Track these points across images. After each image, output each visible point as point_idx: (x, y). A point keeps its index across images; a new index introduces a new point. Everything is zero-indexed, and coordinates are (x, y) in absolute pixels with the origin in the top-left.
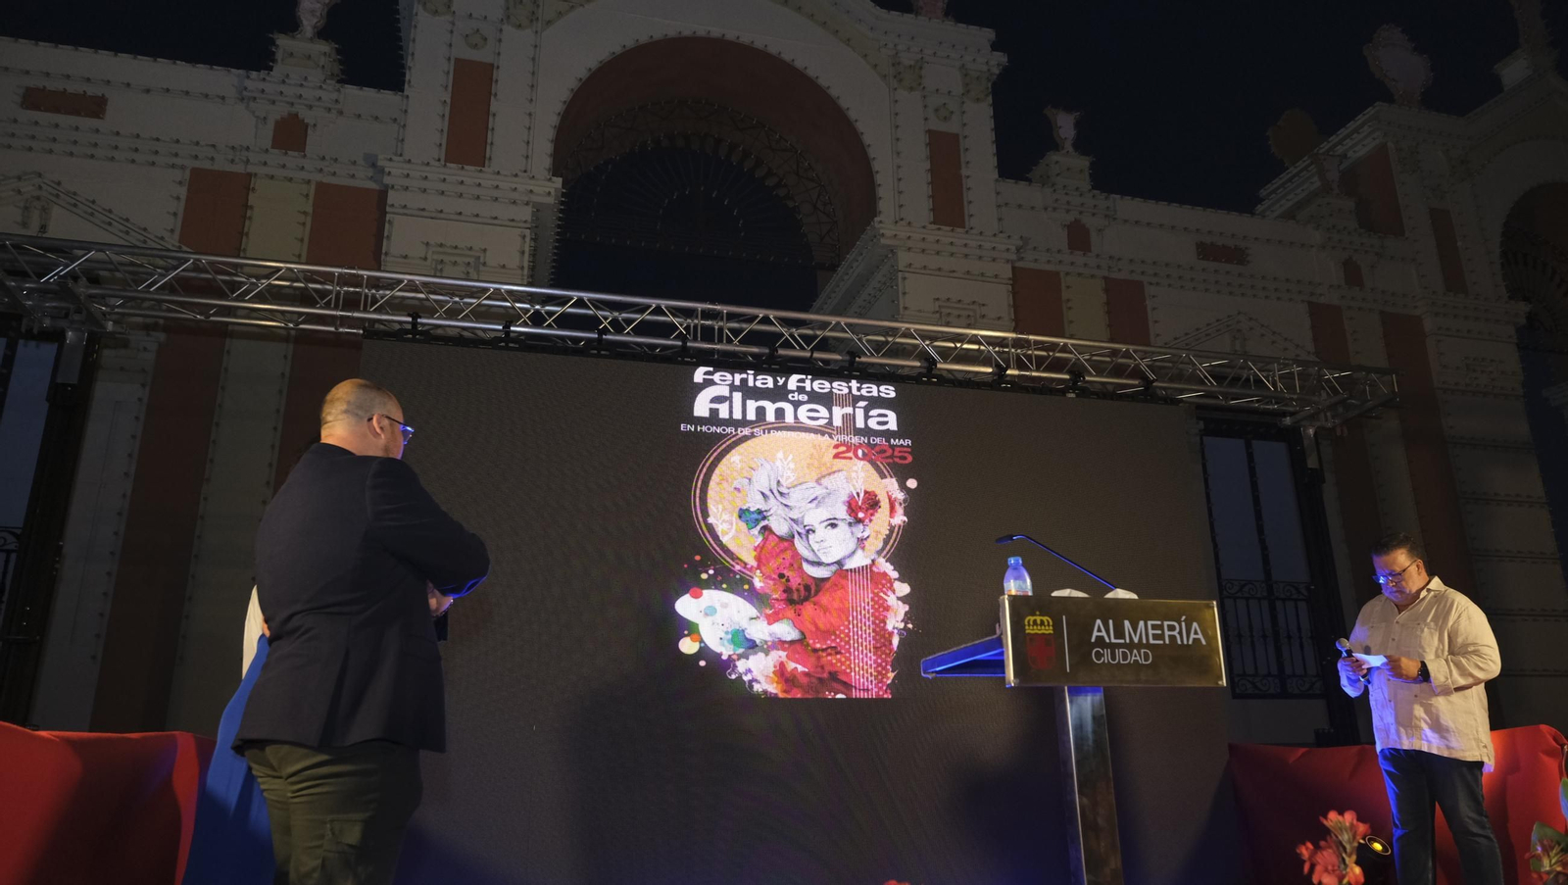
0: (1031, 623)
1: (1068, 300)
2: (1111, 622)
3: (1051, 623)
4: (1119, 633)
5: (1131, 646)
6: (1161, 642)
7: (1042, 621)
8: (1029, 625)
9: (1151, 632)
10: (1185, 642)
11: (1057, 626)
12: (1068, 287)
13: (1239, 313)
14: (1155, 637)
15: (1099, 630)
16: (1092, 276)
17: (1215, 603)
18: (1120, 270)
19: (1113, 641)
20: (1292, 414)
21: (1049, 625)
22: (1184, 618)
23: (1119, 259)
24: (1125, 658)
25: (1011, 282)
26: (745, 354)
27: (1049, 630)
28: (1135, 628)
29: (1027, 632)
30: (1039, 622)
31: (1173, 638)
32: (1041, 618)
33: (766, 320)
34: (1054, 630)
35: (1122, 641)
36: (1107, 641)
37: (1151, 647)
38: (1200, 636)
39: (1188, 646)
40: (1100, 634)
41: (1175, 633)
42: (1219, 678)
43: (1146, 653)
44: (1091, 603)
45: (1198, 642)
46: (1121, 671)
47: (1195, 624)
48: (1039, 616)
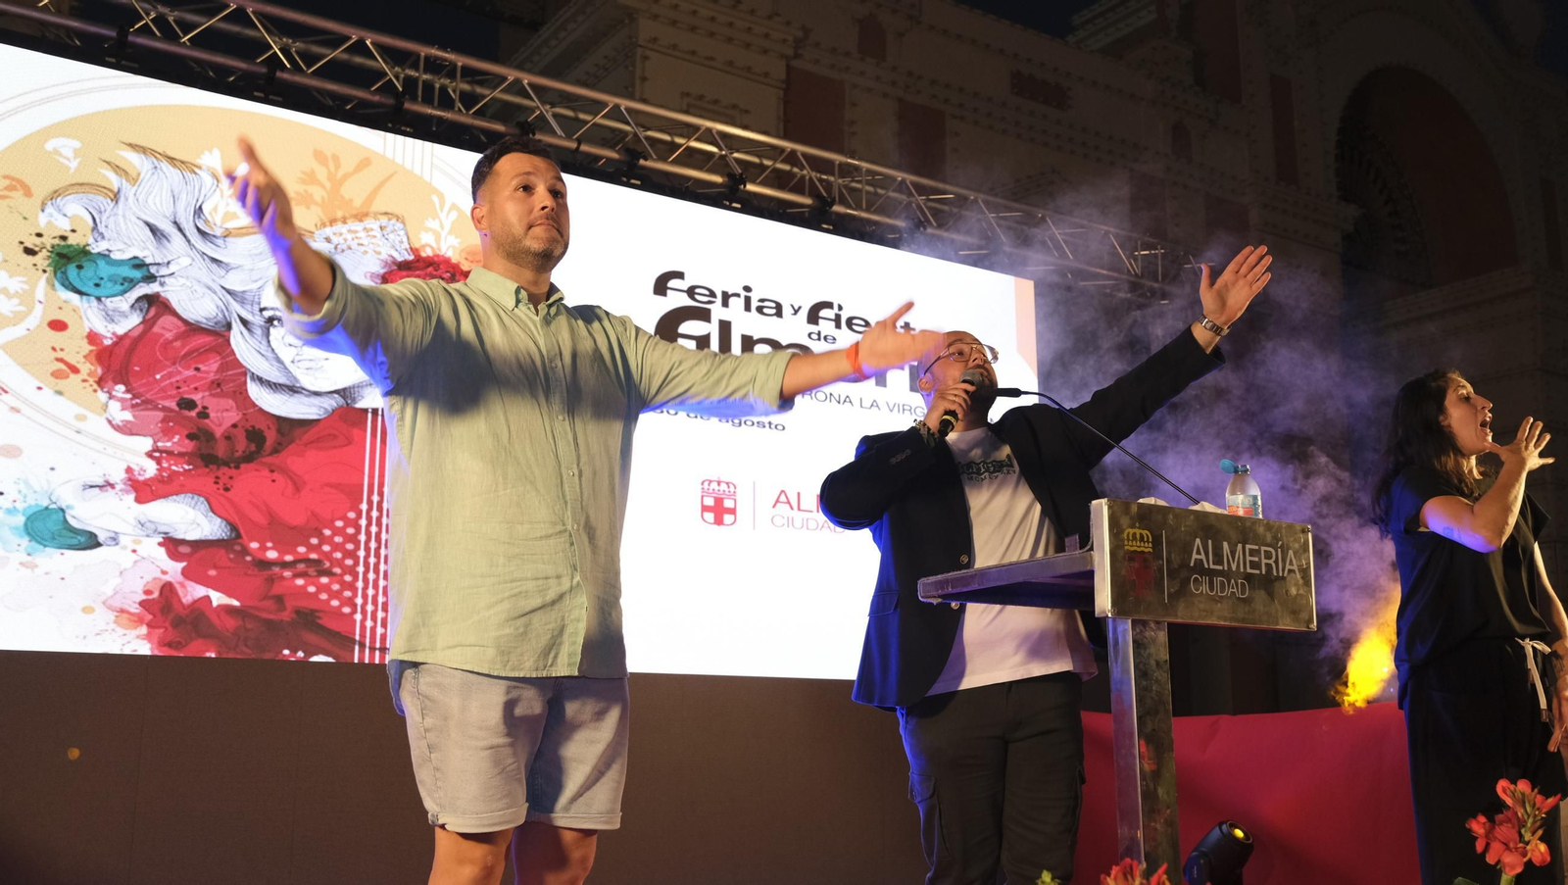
0: (1131, 537)
1: (852, 123)
2: (1210, 542)
3: (1151, 539)
4: (1218, 560)
5: (1227, 574)
6: (1258, 572)
7: (1141, 536)
8: (1128, 540)
9: (1248, 558)
10: (1281, 574)
11: (1157, 542)
12: (853, 104)
13: (1053, 171)
14: (1255, 565)
15: (1198, 553)
16: (885, 95)
17: (1309, 527)
18: (919, 92)
19: (1212, 566)
21: (1148, 541)
22: (1280, 544)
23: (920, 77)
24: (1222, 590)
25: (784, 86)
27: (1148, 548)
28: (1233, 553)
29: (1127, 548)
30: (1138, 536)
31: (1268, 566)
32: (1141, 531)
33: (517, 87)
34: (1153, 548)
35: (1220, 568)
36: (1206, 566)
37: (1248, 577)
38: (1295, 568)
39: (1283, 578)
40: (1198, 557)
41: (1271, 562)
42: (1310, 620)
43: (1243, 584)
44: (1192, 517)
45: (1292, 575)
46: (1219, 605)
47: (1291, 552)
48: (1139, 528)
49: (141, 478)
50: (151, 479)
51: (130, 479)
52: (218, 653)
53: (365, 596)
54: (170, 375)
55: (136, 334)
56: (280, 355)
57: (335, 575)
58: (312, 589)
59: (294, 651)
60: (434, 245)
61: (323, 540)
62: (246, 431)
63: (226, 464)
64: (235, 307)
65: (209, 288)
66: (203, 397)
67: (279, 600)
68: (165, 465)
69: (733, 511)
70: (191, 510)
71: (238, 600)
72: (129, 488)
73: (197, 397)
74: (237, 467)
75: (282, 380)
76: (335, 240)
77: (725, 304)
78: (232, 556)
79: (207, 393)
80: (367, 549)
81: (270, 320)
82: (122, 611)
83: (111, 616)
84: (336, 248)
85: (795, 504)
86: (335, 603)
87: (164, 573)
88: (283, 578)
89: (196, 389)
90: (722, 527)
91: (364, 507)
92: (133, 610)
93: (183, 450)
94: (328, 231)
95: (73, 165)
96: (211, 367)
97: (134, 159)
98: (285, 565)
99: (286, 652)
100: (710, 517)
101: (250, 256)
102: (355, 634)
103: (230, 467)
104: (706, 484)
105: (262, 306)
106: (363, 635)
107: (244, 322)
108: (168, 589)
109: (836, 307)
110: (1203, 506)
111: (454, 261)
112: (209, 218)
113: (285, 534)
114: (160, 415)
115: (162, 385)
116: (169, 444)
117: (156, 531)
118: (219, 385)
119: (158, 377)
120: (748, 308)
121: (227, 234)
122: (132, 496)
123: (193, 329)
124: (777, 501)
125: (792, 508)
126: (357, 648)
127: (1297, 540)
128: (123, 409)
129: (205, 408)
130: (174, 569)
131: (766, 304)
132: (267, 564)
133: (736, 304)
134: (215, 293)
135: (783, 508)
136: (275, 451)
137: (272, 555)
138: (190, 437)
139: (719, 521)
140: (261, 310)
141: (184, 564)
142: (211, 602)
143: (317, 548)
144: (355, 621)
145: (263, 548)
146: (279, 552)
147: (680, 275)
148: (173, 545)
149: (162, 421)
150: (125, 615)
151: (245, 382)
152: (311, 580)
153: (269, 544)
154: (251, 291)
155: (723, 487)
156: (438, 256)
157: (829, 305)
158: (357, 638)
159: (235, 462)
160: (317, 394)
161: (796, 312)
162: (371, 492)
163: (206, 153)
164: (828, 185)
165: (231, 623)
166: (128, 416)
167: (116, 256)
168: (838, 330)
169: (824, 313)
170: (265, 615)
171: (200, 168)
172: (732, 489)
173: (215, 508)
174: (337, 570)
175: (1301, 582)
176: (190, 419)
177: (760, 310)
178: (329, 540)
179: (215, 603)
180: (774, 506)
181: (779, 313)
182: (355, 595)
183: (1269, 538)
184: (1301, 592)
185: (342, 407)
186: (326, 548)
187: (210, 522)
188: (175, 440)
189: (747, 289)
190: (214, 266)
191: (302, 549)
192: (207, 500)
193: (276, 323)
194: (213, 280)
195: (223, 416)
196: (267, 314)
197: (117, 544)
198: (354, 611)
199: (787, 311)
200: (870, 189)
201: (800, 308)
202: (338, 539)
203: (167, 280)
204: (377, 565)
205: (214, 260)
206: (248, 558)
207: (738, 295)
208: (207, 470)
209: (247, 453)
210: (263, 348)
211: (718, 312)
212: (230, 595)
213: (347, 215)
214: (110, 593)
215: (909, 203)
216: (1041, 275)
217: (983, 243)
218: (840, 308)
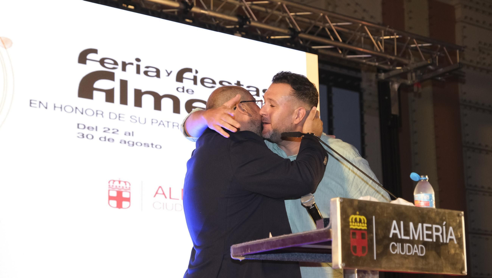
0: (354, 220)
2: (402, 223)
3: (366, 221)
4: (407, 233)
5: (412, 242)
7: (360, 219)
8: (352, 222)
9: (425, 232)
10: (445, 241)
11: (369, 223)
14: (429, 236)
15: (395, 229)
17: (463, 213)
19: (403, 237)
20: (385, 71)
21: (364, 223)
22: (444, 223)
24: (409, 251)
27: (364, 227)
28: (416, 229)
29: (351, 227)
30: (358, 220)
31: (437, 237)
32: (360, 217)
34: (367, 227)
35: (408, 238)
36: (399, 237)
37: (425, 243)
38: (453, 237)
39: (446, 244)
40: (395, 232)
41: (439, 234)
42: (463, 269)
43: (422, 248)
44: (391, 208)
45: (452, 242)
46: (407, 261)
47: (451, 229)
48: (359, 215)
69: (128, 200)
77: (124, 69)
85: (167, 195)
90: (121, 209)
100: (114, 203)
104: (112, 182)
109: (194, 71)
110: (399, 201)
120: (138, 72)
124: (157, 193)
125: (166, 197)
127: (455, 221)
131: (150, 69)
133: (131, 69)
135: (160, 197)
139: (119, 206)
147: (95, 51)
155: (122, 184)
157: (190, 70)
161: (169, 74)
168: (195, 86)
169: (186, 75)
175: (457, 246)
177: (146, 73)
180: (155, 196)
181: (158, 75)
183: (438, 220)
184: (458, 252)
189: (138, 60)
199: (163, 74)
201: (171, 72)
207: (132, 64)
211: (119, 74)
215: (240, 7)
216: (323, 52)
217: (286, 31)
218: (197, 72)
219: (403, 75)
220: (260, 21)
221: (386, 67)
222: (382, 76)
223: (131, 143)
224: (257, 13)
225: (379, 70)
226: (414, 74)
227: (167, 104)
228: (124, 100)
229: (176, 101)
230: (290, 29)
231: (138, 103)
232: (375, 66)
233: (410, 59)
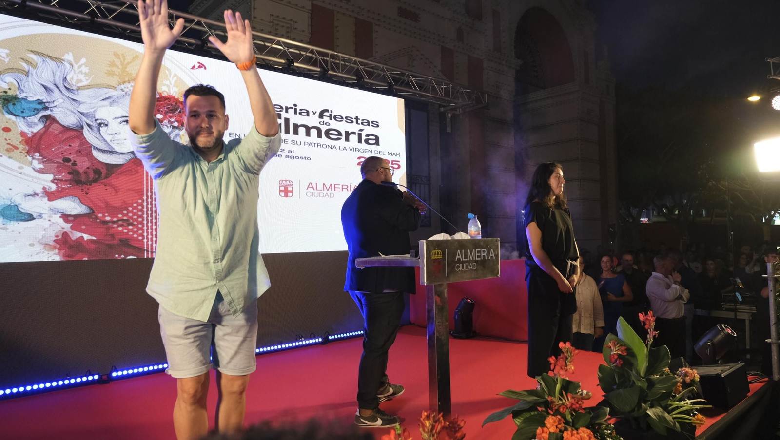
1: (338, 27)
2: (463, 251)
4: (466, 257)
5: (469, 262)
6: (480, 259)
7: (438, 252)
8: (433, 255)
9: (477, 254)
10: (488, 258)
11: (444, 254)
12: (338, 20)
13: (413, 47)
14: (479, 257)
15: (459, 255)
16: (350, 16)
17: (499, 239)
18: (363, 15)
19: (464, 260)
21: (440, 254)
22: (488, 247)
23: (363, 9)
24: (467, 268)
25: (310, 12)
26: (185, 42)
28: (471, 253)
29: (433, 258)
31: (484, 256)
33: (199, 23)
34: (442, 256)
35: (466, 260)
36: (461, 260)
37: (476, 262)
38: (493, 255)
39: (489, 260)
40: (459, 257)
41: (485, 254)
42: (498, 273)
43: (474, 265)
44: (457, 242)
45: (492, 258)
46: (465, 274)
47: (492, 250)
48: (437, 250)
49: (50, 191)
50: (54, 191)
51: (45, 192)
52: (88, 258)
53: (147, 232)
54: (58, 149)
55: (42, 131)
56: (105, 139)
57: (135, 225)
58: (125, 231)
59: (120, 255)
60: (167, 91)
61: (129, 212)
62: (93, 170)
63: (86, 184)
64: (84, 119)
65: (72, 112)
66: (73, 157)
67: (112, 236)
68: (60, 185)
69: (291, 192)
70: (72, 203)
71: (95, 237)
72: (44, 195)
73: (71, 157)
74: (90, 185)
75: (107, 149)
76: (126, 90)
77: (287, 111)
78: (91, 220)
79: (75, 155)
80: (147, 214)
81: (100, 124)
82: (46, 244)
83: (42, 247)
84: (126, 93)
85: (315, 188)
86: (135, 236)
87: (63, 228)
88: (114, 227)
89: (70, 154)
90: (288, 198)
91: (145, 198)
92: (51, 244)
93: (67, 179)
94: (122, 86)
95: (7, 60)
96: (76, 144)
97: (34, 57)
98: (114, 222)
99: (117, 256)
100: (283, 194)
101: (89, 98)
102: (144, 247)
103: (87, 185)
104: (281, 182)
105: (96, 118)
106: (148, 247)
107: (89, 125)
108: (65, 235)
109: (330, 111)
110: (461, 235)
111: (176, 97)
112: (70, 82)
113: (113, 210)
114: (56, 165)
115: (55, 153)
116: (60, 177)
117: (58, 212)
118: (80, 152)
119: (53, 149)
120: (296, 113)
121: (78, 89)
122: (46, 199)
123: (67, 129)
124: (308, 187)
125: (314, 189)
126: (145, 252)
127: (494, 244)
128: (39, 163)
129: (75, 161)
130: (67, 227)
131: (303, 111)
132: (107, 222)
133: (291, 111)
134: (75, 114)
135: (310, 189)
136: (107, 177)
137: (108, 218)
138: (69, 173)
139: (286, 196)
140: (96, 120)
141: (71, 224)
142: (84, 238)
143: (126, 215)
144: (144, 242)
145: (104, 216)
146: (111, 217)
148: (66, 217)
149: (56, 168)
150: (48, 246)
151: (91, 150)
152: (125, 228)
153: (106, 215)
154: (91, 112)
155: (288, 182)
156: (170, 96)
157: (327, 111)
158: (145, 248)
159: (90, 183)
160: (122, 154)
161: (314, 114)
162: (147, 193)
163: (66, 54)
164: (326, 62)
165: (93, 246)
166: (41, 166)
167: (30, 99)
168: (331, 120)
169: (326, 114)
170: (107, 242)
171: (64, 61)
172: (291, 183)
173: (83, 202)
174: (136, 223)
175: (495, 260)
176: (69, 166)
177: (300, 113)
178: (131, 212)
179: (85, 239)
180: (307, 189)
181: (308, 115)
182: (143, 232)
183: (484, 246)
184: (495, 263)
185: (133, 158)
186: (130, 215)
187: (80, 207)
188: (63, 175)
189: (295, 105)
190: (73, 102)
191: (120, 216)
192: (79, 199)
193: (102, 125)
194: (74, 109)
195: (83, 164)
196: (98, 122)
197: (42, 218)
198: (144, 238)
199: (311, 113)
200: (343, 63)
201: (316, 112)
202: (135, 211)
203: (53, 109)
204: (151, 220)
205: (73, 100)
206: (98, 221)
207: (292, 108)
208: (77, 186)
209: (94, 178)
210: (98, 136)
211: (284, 115)
212: (91, 235)
213: (130, 79)
214: (41, 238)
215: (358, 69)
216: (407, 96)
217: (386, 85)
218: (331, 112)
219: (454, 109)
220: (370, 78)
221: (445, 104)
222: (442, 109)
223: (292, 157)
224: (367, 72)
225: (440, 106)
226: (461, 109)
227: (314, 132)
228: (287, 131)
229: (319, 130)
230: (388, 83)
231: (296, 132)
232: (438, 104)
233: (459, 100)
